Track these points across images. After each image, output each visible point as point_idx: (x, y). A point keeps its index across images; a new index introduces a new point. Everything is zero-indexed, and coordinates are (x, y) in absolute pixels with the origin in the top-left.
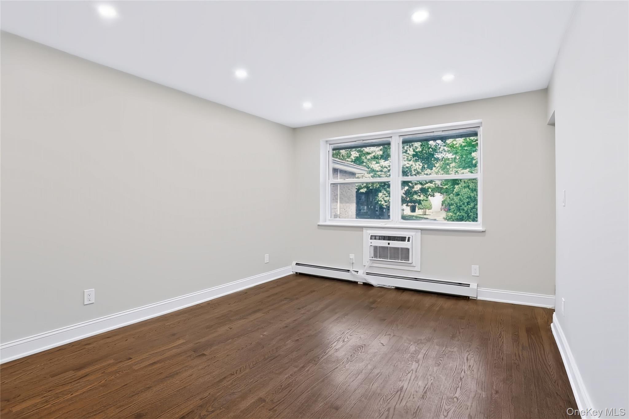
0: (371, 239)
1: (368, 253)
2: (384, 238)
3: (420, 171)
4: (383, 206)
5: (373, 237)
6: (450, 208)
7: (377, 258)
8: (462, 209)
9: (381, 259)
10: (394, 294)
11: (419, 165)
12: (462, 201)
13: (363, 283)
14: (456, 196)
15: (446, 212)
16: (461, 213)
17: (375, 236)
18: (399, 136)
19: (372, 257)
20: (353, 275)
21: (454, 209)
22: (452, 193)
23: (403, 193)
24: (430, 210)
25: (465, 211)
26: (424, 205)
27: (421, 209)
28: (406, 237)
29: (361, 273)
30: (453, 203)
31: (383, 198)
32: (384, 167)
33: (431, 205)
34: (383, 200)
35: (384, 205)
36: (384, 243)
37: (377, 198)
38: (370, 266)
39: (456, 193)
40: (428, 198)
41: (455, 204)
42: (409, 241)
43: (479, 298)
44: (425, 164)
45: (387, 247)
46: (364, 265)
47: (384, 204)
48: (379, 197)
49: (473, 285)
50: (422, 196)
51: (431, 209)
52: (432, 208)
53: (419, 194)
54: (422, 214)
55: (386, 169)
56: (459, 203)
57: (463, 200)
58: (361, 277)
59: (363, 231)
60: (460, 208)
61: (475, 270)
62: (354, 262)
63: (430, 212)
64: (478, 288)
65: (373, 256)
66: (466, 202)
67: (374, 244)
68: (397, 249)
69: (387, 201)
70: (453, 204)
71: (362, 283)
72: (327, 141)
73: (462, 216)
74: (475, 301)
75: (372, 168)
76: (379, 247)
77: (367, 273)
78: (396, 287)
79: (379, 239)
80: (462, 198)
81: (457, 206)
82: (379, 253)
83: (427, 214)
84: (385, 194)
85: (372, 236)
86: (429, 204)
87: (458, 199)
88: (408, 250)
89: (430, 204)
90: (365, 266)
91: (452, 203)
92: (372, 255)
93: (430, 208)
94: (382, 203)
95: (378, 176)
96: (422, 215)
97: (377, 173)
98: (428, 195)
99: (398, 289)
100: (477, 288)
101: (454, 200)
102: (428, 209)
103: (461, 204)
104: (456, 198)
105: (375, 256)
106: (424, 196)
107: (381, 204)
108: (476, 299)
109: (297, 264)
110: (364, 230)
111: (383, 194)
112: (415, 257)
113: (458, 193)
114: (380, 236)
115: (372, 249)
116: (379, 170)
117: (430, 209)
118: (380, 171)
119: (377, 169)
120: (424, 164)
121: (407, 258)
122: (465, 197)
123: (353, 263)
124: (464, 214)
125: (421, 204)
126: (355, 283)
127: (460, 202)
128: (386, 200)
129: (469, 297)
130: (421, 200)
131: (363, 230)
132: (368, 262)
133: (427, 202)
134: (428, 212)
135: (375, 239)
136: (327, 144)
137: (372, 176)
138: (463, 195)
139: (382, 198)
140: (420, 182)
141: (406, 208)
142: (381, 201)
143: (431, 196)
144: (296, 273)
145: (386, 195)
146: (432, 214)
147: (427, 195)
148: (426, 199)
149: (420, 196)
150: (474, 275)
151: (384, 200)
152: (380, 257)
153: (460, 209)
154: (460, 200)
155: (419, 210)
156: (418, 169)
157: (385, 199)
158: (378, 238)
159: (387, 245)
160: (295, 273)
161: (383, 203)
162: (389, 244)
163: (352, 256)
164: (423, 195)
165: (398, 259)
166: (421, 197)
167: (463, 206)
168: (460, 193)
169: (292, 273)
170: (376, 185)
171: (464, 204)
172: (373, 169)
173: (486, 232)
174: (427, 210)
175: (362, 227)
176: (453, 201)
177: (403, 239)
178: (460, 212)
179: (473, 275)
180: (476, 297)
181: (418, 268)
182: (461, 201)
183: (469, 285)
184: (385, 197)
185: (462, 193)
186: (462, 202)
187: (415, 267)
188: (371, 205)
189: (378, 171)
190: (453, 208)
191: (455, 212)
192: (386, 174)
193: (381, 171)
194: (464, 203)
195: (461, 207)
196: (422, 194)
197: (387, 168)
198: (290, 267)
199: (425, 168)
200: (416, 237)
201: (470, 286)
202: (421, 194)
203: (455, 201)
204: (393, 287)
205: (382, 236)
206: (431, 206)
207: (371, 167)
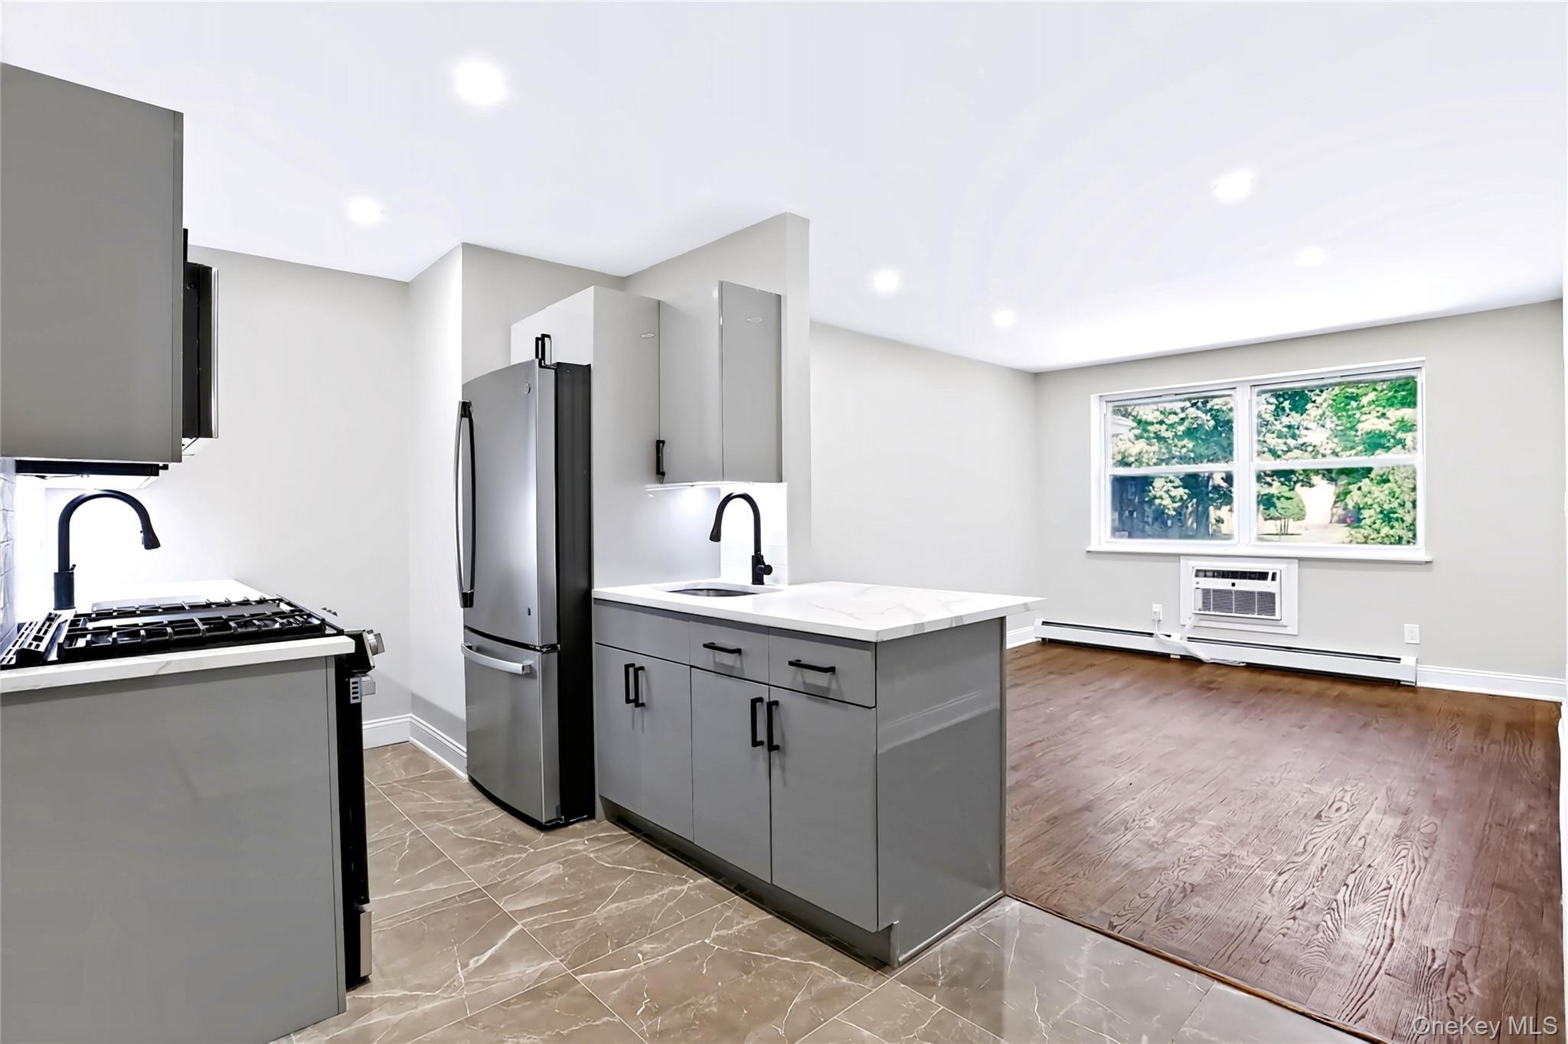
0: (1197, 576)
1: (1191, 602)
2: (1224, 574)
3: (1272, 419)
4: (1166, 511)
5: (1201, 573)
6: (1362, 517)
7: (1210, 611)
8: (1397, 517)
9: (1218, 613)
10: (1246, 675)
11: (1268, 403)
12: (1398, 498)
13: (1181, 656)
14: (1378, 483)
15: (1348, 528)
16: (1394, 530)
17: (1205, 571)
18: (1251, 386)
19: (1200, 610)
20: (1161, 642)
21: (1373, 519)
22: (1369, 477)
23: (1222, 478)
24: (1298, 522)
25: (1405, 525)
26: (1283, 508)
27: (1271, 519)
28: (1268, 573)
29: (1176, 637)
30: (1369, 503)
31: (1167, 492)
32: (1170, 413)
33: (1304, 507)
34: (1167, 496)
35: (1169, 509)
36: (1224, 584)
37: (1150, 491)
38: (1195, 626)
39: (1378, 478)
40: (1293, 489)
41: (1375, 506)
42: (1274, 578)
43: (1419, 684)
44: (1286, 400)
45: (1230, 592)
46: (1182, 623)
47: (1170, 507)
48: (1156, 489)
49: (1408, 660)
50: (1276, 484)
51: (1303, 519)
52: (1304, 516)
53: (1269, 479)
54: (1275, 533)
55: (1174, 416)
56: (1388, 501)
57: (1401, 496)
58: (1177, 644)
59: (1179, 562)
60: (1392, 515)
61: (1412, 632)
62: (1161, 619)
63: (1301, 527)
64: (1418, 665)
65: (1201, 608)
66: (1409, 500)
67: (1202, 586)
68: (1250, 594)
69: (1178, 497)
70: (1371, 505)
71: (1179, 657)
72: (1101, 396)
73: (1397, 538)
74: (1412, 688)
75: (1137, 415)
76: (1214, 591)
77: (1189, 638)
78: (1247, 663)
79: (1214, 576)
80: (1398, 491)
81: (1381, 512)
82: (1215, 601)
83: (1289, 532)
84: (1171, 481)
85: (1197, 571)
86: (1298, 506)
87: (1387, 492)
88: (1272, 596)
89: (1300, 505)
90: (1184, 626)
91: (1366, 503)
92: (1200, 605)
93: (1300, 516)
94: (1164, 502)
95: (1152, 435)
96: (1277, 534)
97: (1150, 428)
98: (1295, 483)
99: (1250, 667)
100: (1416, 667)
101: (1374, 496)
102: (1294, 519)
103: (1395, 504)
104: (1380, 488)
105: (1206, 605)
106: (1282, 485)
107: (1161, 504)
108: (1414, 684)
109: (1044, 623)
110: (1181, 561)
111: (1167, 482)
112: (1287, 608)
113: (1385, 477)
114: (1214, 571)
115: (1200, 593)
116: (1155, 421)
117: (1298, 519)
118: (1157, 423)
119: (1150, 418)
120: (1282, 400)
121: (1271, 610)
122: (1409, 488)
123: (1159, 621)
124: (1405, 531)
125: (1275, 507)
126: (1165, 657)
127: (1393, 500)
128: (1175, 496)
129: (1399, 681)
130: (1273, 495)
131: (1180, 559)
132: (1190, 618)
133: (1290, 501)
134: (1293, 526)
135: (1205, 576)
136: (1100, 401)
137: (1136, 436)
138: (1400, 482)
139: (1165, 491)
140: (1272, 447)
141: (1229, 517)
142: (1161, 498)
143: (1302, 486)
144: (1044, 639)
145: (1176, 484)
146: (1306, 532)
147: (1292, 483)
148: (1288, 494)
149: (1270, 485)
150: (1409, 642)
151: (1170, 496)
152: (1215, 609)
153: (1393, 518)
154: (1392, 494)
155: (1268, 521)
156: (1263, 412)
157: (1173, 494)
158: (1211, 574)
159: (1230, 587)
160: (1040, 640)
161: (1167, 501)
162: (1233, 585)
163: (1157, 608)
164: (1280, 481)
165: (1253, 612)
166: (1274, 486)
167: (1400, 511)
168: (1391, 477)
169: (1035, 640)
170: (1148, 459)
171: (1402, 505)
172: (1139, 417)
173: (1434, 563)
174: (1291, 520)
175: (1179, 555)
176: (1371, 497)
177: (1262, 576)
178: (1392, 527)
179: (1406, 641)
180: (1414, 681)
181: (1292, 630)
182: (1393, 497)
183: (1399, 659)
184: (1172, 489)
185: (1396, 477)
186: (1398, 500)
187: (1286, 626)
188: (1131, 509)
189: (1152, 424)
190: (1370, 517)
191: (1376, 526)
192: (1174, 430)
193: (1161, 422)
194: (1404, 502)
195: (1395, 513)
196: (1275, 477)
197: (1176, 414)
198: (1032, 628)
199: (1283, 409)
200: (1289, 574)
201: (1401, 661)
202: (1273, 480)
203: (1376, 498)
204: (1243, 663)
205: (1217, 571)
206: (1301, 510)
207: (1134, 413)
